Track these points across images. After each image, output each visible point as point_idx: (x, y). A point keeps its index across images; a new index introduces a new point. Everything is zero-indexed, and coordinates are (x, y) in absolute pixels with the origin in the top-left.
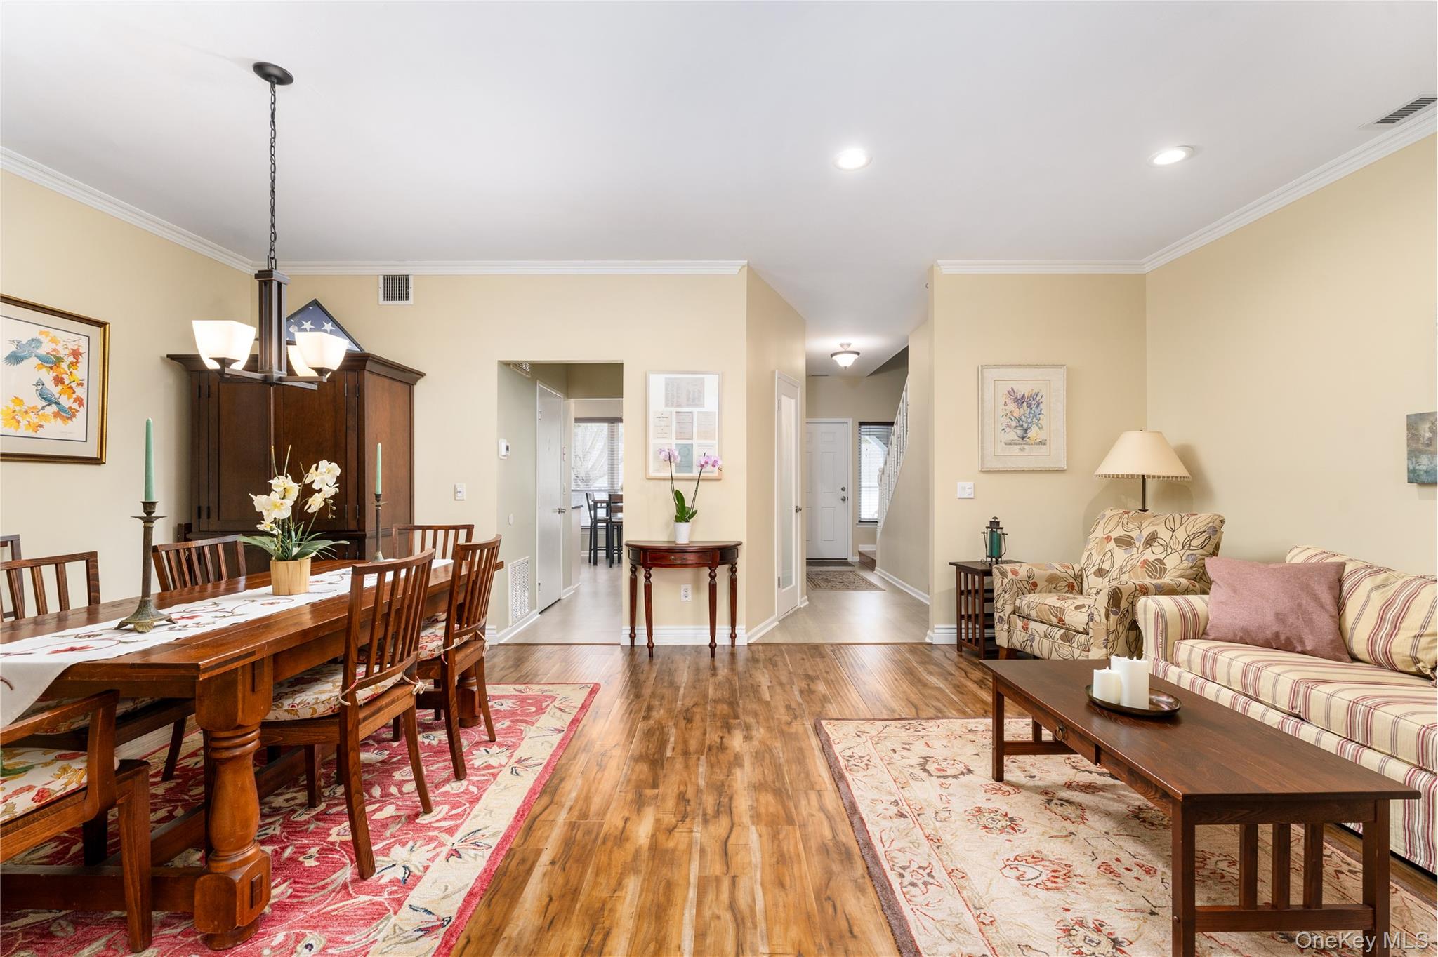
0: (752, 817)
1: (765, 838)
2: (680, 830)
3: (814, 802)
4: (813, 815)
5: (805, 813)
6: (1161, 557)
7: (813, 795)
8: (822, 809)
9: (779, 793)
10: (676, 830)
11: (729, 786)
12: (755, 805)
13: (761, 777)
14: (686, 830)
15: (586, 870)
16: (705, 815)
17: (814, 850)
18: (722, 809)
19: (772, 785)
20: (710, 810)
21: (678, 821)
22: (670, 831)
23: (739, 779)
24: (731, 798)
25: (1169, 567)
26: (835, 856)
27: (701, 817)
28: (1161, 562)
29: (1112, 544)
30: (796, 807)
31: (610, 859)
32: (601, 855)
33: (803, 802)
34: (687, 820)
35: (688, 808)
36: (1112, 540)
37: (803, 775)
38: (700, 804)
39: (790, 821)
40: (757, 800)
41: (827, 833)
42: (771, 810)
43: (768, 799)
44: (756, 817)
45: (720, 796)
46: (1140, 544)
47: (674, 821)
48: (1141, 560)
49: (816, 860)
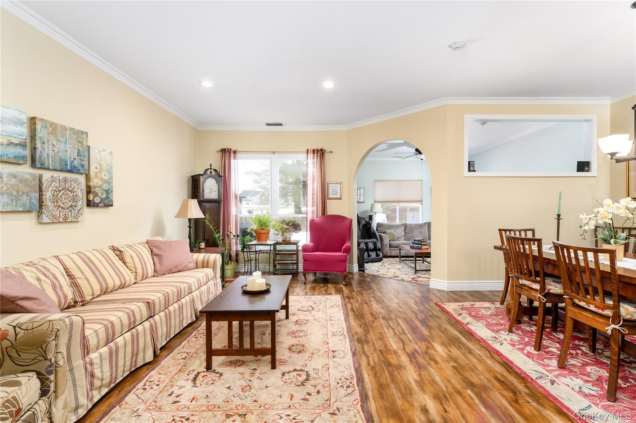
0: (398, 353)
1: (389, 345)
3: (371, 359)
4: (371, 354)
5: (375, 354)
7: (372, 363)
8: (367, 357)
9: (389, 364)
10: (426, 348)
11: (416, 368)
12: (398, 358)
13: (401, 374)
14: (422, 348)
17: (371, 342)
18: (413, 356)
19: (394, 369)
20: (417, 355)
21: (428, 351)
23: (413, 373)
24: (411, 361)
26: (363, 340)
30: (379, 357)
33: (376, 359)
37: (378, 375)
39: (381, 351)
40: (398, 360)
41: (366, 347)
42: (390, 356)
43: (394, 361)
44: (395, 353)
45: (417, 362)
49: (370, 339)
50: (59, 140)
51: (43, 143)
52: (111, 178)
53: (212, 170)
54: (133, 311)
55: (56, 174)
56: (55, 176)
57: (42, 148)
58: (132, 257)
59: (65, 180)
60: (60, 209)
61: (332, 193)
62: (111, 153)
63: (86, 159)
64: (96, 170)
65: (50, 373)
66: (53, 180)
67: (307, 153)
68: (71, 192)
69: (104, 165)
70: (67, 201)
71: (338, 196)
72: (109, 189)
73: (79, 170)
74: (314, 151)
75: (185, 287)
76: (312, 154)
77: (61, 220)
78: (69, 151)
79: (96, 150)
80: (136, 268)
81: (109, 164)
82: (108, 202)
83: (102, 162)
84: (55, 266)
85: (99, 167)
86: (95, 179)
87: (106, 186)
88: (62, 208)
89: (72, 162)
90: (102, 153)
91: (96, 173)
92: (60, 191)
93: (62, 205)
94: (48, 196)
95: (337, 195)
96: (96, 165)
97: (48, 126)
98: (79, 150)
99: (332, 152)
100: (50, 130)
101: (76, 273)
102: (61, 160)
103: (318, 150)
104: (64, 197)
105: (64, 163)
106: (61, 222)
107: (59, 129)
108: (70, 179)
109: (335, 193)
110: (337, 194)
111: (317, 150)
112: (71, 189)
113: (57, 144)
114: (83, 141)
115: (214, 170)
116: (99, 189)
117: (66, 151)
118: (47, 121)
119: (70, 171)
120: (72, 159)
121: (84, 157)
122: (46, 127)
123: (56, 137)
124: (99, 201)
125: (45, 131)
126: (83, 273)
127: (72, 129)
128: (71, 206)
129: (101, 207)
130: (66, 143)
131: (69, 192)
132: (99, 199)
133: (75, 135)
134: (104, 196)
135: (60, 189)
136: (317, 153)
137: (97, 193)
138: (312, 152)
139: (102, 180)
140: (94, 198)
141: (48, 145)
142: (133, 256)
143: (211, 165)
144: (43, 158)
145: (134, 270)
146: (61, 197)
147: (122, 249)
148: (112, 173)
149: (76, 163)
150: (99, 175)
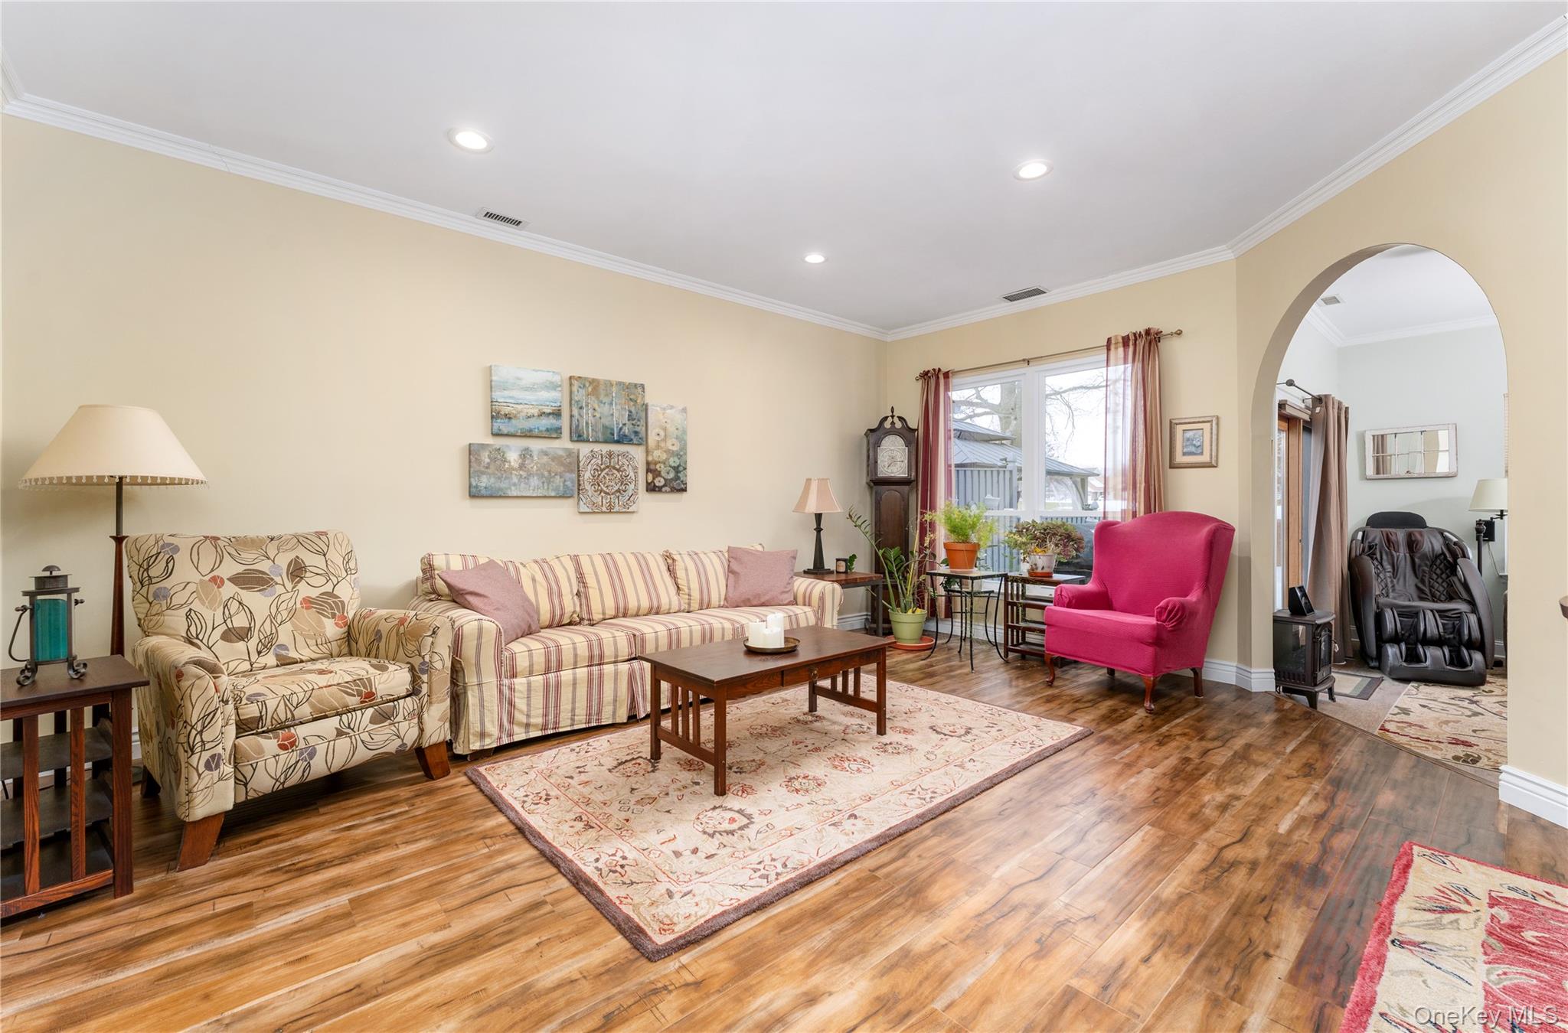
0: (982, 884)
2: (1081, 913)
6: (328, 588)
9: (913, 891)
10: (1085, 915)
11: (963, 932)
12: (962, 893)
14: (1072, 909)
15: (1220, 926)
16: (1034, 914)
18: (1004, 910)
19: (909, 904)
20: (1021, 916)
21: (1074, 923)
22: (1093, 918)
24: (980, 916)
25: (345, 598)
27: (1042, 913)
28: (331, 594)
29: (229, 590)
31: (1186, 925)
32: (1197, 934)
34: (1061, 919)
35: (1047, 931)
36: (226, 582)
38: (1027, 929)
40: (952, 897)
43: (939, 892)
45: (989, 926)
46: (281, 578)
47: (1080, 927)
48: (299, 599)
50: (601, 402)
51: (581, 408)
52: (684, 448)
53: (896, 420)
54: (600, 640)
55: (597, 447)
56: (596, 450)
57: (580, 415)
58: (686, 570)
59: (610, 455)
60: (602, 494)
61: (1185, 450)
62: (684, 410)
63: (642, 422)
64: (657, 438)
65: (424, 672)
66: (593, 456)
67: (1109, 349)
68: (618, 470)
69: (671, 429)
70: (613, 483)
71: (1205, 458)
72: (679, 466)
73: (631, 440)
74: (1125, 341)
75: (723, 629)
76: (1121, 350)
77: (604, 509)
78: (616, 414)
79: (658, 409)
80: (689, 589)
81: (679, 427)
82: (679, 484)
83: (668, 426)
84: (564, 568)
85: (662, 433)
86: (655, 452)
87: (674, 461)
88: (605, 493)
89: (621, 429)
90: (668, 411)
91: (658, 442)
92: (602, 470)
93: (605, 489)
94: (586, 477)
95: (1202, 453)
96: (657, 430)
97: (587, 384)
98: (630, 412)
99: (1179, 333)
100: (590, 389)
101: (590, 580)
102: (605, 427)
103: (1137, 336)
104: (608, 478)
105: (609, 431)
106: (605, 512)
107: (602, 387)
108: (617, 453)
109: (1193, 449)
110: (1199, 451)
111: (1135, 334)
112: (618, 467)
113: (599, 406)
114: (637, 397)
115: (900, 418)
116: (662, 466)
117: (612, 415)
118: (586, 379)
119: (618, 442)
120: (621, 425)
121: (639, 420)
122: (584, 386)
123: (598, 398)
124: (662, 482)
125: (582, 392)
126: (598, 582)
127: (619, 384)
128: (618, 491)
129: (666, 492)
130: (611, 404)
131: (616, 472)
132: (662, 480)
133: (624, 390)
134: (672, 475)
135: (602, 467)
136: (1135, 345)
137: (660, 472)
138: (1121, 344)
139: (668, 451)
140: (654, 479)
141: (588, 410)
142: (689, 568)
143: (892, 410)
144: (580, 428)
145: (687, 591)
146: (605, 478)
147: (675, 557)
148: (685, 441)
149: (626, 430)
150: (662, 445)
